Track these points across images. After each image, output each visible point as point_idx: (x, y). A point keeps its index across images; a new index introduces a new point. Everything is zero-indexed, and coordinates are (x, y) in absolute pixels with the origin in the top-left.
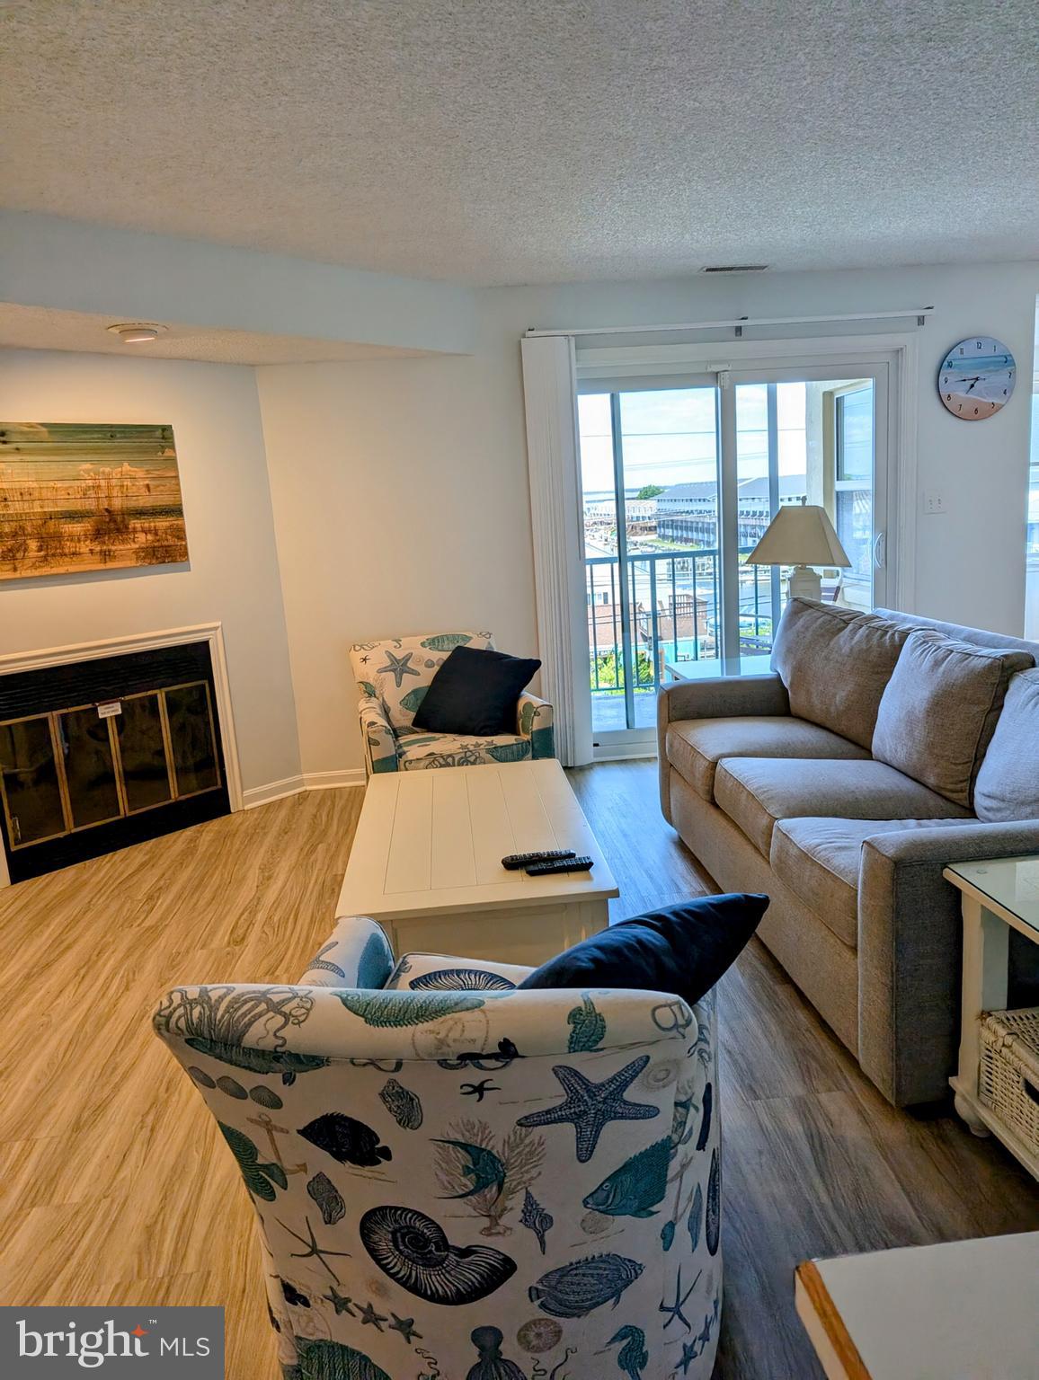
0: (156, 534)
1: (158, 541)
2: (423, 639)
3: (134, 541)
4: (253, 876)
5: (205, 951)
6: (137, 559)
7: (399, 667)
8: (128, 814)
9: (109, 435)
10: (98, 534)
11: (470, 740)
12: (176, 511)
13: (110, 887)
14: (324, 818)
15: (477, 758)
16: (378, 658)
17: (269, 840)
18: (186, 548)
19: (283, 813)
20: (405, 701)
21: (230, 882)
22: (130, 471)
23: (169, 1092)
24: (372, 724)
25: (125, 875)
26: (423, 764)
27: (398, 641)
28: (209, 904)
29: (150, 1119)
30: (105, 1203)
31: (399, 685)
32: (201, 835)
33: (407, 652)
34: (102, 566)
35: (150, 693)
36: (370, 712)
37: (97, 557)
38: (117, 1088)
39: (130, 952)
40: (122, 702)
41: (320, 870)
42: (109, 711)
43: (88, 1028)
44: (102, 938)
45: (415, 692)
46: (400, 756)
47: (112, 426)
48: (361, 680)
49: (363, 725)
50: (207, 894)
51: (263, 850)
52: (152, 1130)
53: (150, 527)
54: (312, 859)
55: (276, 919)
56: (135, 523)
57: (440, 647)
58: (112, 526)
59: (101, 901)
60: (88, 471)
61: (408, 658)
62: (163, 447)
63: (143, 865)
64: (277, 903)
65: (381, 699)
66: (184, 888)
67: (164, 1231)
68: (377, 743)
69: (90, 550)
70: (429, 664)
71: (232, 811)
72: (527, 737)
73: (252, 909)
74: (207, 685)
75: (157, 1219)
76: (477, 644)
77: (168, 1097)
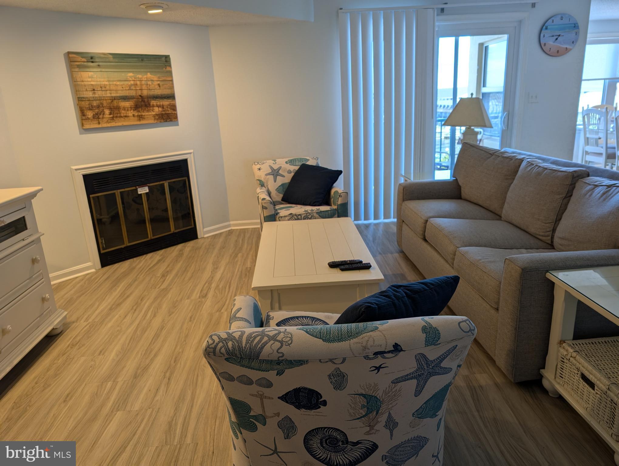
0: (163, 108)
1: (164, 111)
2: (287, 160)
3: (153, 111)
4: (210, 267)
5: (189, 300)
6: (155, 119)
7: (275, 173)
8: (152, 238)
9: (141, 59)
10: (136, 107)
11: (309, 208)
12: (172, 97)
13: (146, 269)
14: (241, 242)
15: (312, 216)
16: (266, 169)
17: (216, 251)
18: (176, 114)
19: (221, 239)
20: (278, 189)
21: (199, 270)
22: (151, 77)
23: (176, 363)
24: (264, 199)
25: (152, 265)
26: (287, 218)
27: (275, 161)
28: (190, 279)
29: (168, 375)
30: (149, 411)
31: (275, 181)
32: (185, 248)
33: (279, 166)
34: (138, 123)
35: (161, 182)
36: (262, 194)
37: (136, 118)
38: (152, 360)
39: (156, 299)
40: (149, 187)
41: (240, 265)
42: (143, 190)
43: (138, 333)
44: (143, 293)
45: (283, 185)
46: (277, 215)
47: (142, 55)
48: (258, 179)
49: (259, 199)
50: (189, 275)
51: (213, 256)
52: (169, 379)
53: (160, 104)
54: (235, 261)
55: (220, 286)
56: (153, 102)
57: (294, 164)
58: (143, 103)
59: (141, 277)
60: (130, 77)
61: (280, 168)
62: (166, 66)
63: (159, 261)
64: (221, 280)
65: (267, 188)
66: (178, 272)
67: (176, 424)
68: (266, 208)
69: (133, 115)
70: (289, 172)
71: (199, 237)
72: (335, 207)
73: (210, 282)
74: (187, 180)
75: (173, 419)
76: (311, 163)
77: (175, 365)
